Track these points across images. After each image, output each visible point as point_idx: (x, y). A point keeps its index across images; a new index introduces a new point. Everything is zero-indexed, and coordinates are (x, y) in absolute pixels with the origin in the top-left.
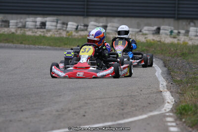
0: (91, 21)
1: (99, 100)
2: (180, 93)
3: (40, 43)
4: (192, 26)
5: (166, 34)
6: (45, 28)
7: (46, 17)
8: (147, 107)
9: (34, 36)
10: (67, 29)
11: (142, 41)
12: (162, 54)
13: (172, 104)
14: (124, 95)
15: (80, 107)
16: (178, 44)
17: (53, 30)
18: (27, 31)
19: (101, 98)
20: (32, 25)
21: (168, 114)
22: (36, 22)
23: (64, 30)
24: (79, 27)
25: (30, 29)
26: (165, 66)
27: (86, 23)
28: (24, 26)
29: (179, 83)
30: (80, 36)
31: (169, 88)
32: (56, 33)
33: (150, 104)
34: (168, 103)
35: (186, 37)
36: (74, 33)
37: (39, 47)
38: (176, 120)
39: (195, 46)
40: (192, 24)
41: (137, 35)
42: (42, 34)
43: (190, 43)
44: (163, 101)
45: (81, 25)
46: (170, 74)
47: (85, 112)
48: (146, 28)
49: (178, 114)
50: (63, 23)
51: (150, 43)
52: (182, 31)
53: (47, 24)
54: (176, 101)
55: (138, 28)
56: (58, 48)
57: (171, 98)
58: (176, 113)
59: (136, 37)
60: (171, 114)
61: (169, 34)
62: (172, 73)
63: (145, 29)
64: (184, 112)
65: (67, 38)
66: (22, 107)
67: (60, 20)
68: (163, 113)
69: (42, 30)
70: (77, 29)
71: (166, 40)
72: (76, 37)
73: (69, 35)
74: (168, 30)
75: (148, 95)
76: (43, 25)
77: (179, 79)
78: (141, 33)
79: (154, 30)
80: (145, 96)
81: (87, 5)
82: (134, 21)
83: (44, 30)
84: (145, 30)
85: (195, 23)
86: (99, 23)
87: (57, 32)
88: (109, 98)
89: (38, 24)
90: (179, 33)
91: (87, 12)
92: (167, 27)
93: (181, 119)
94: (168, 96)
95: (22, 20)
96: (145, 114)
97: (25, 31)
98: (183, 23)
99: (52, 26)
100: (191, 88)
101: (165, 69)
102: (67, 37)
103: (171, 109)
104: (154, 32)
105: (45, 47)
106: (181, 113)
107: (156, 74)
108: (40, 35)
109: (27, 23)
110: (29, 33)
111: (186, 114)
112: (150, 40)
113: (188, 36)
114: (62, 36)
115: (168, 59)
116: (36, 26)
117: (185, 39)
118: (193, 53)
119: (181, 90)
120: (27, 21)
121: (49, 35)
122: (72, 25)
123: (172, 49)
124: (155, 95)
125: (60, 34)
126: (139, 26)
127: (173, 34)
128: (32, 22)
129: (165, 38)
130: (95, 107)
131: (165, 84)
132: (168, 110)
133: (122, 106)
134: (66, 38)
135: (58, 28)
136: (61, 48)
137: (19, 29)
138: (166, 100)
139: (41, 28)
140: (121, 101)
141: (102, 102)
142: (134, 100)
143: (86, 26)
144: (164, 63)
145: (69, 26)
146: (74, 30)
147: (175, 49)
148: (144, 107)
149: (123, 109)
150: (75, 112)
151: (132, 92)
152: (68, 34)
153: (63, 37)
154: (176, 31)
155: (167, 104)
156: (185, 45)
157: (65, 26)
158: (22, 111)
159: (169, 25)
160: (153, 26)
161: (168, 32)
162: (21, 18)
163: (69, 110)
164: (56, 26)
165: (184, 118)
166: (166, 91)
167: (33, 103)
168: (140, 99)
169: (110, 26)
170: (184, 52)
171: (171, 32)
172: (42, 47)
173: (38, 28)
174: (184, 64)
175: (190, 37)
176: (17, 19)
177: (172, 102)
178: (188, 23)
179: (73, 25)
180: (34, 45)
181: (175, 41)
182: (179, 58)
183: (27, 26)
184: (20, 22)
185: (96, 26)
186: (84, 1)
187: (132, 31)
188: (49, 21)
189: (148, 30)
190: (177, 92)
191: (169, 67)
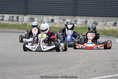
0: (79, 19)
6: (53, 22)
11: (107, 30)
17: (58, 24)
22: (49, 19)
24: (72, 22)
32: (60, 25)
42: (53, 25)
48: (109, 22)
50: (63, 20)
55: (103, 22)
63: (108, 23)
67: (62, 18)
76: (52, 21)
78: (106, 25)
79: (113, 24)
82: (101, 19)
84: (108, 24)
86: (83, 20)
87: (60, 24)
89: (50, 20)
95: (41, 18)
99: (57, 21)
109: (44, 20)
112: (112, 29)
116: (48, 21)
120: (44, 19)
121: (56, 26)
125: (62, 25)
128: (46, 19)
135: (61, 22)
137: (40, 23)
139: (52, 22)
143: (76, 21)
160: (113, 21)
164: (60, 21)
169: (89, 21)
173: (50, 22)
176: (38, 18)
184: (40, 19)
185: (81, 21)
186: (74, 8)
187: (101, 24)
188: (56, 19)
189: (110, 24)
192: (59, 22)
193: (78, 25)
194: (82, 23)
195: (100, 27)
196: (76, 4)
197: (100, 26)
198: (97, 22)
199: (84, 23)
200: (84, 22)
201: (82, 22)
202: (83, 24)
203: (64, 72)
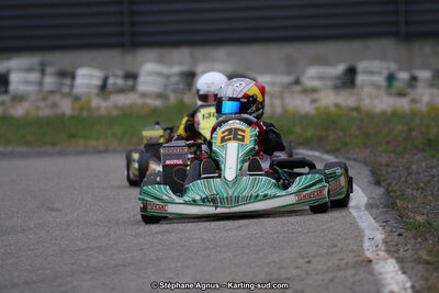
0: (146, 61)
2: (427, 263)
5: (375, 85)
6: (6, 92)
7: (9, 59)
10: (78, 90)
11: (302, 112)
12: (366, 146)
16: (414, 114)
17: (33, 97)
23: (64, 95)
24: (111, 81)
26: (378, 183)
27: (131, 68)
29: (422, 232)
30: (116, 107)
31: (392, 250)
32: (42, 104)
35: (435, 91)
36: (95, 102)
41: (286, 95)
45: (116, 76)
46: (394, 205)
48: (313, 71)
50: (62, 74)
51: (329, 114)
52: (424, 75)
53: (14, 78)
54: (418, 287)
55: (289, 74)
56: (49, 149)
57: (402, 277)
59: (282, 98)
61: (384, 84)
62: (399, 203)
63: (312, 75)
65: (76, 119)
67: (51, 64)
70: (103, 86)
71: (376, 102)
72: (103, 112)
73: (82, 109)
74: (380, 73)
75: (331, 275)
77: (420, 219)
78: (298, 88)
79: (338, 78)
80: (319, 277)
81: (132, 13)
83: (6, 98)
84: (312, 78)
86: (170, 63)
87: (44, 99)
90: (414, 79)
91: (131, 34)
92: (376, 65)
94: (391, 273)
99: (27, 82)
101: (379, 191)
102: (76, 113)
104: (339, 81)
105: (9, 148)
107: (352, 208)
112: (326, 108)
114: (59, 111)
115: (384, 161)
117: (431, 96)
119: (430, 252)
121: (19, 111)
122: (87, 78)
124: (350, 272)
125: (54, 105)
126: (290, 66)
127: (397, 84)
129: (372, 96)
131: (379, 236)
134: (72, 117)
135: (47, 88)
136: (58, 148)
138: (384, 286)
143: (132, 76)
144: (373, 173)
145: (79, 81)
146: (94, 91)
147: (406, 128)
151: (282, 268)
152: (77, 105)
153: (64, 115)
154: (404, 76)
156: (434, 114)
157: (67, 81)
159: (383, 58)
160: (333, 65)
161: (380, 79)
164: (41, 84)
166: (385, 259)
170: (432, 136)
171: (391, 78)
174: (434, 171)
177: (405, 289)
179: (91, 76)
181: (403, 104)
182: (420, 156)
185: (160, 74)
186: (120, 3)
188: (20, 70)
189: (321, 78)
190: (419, 261)
191: (389, 185)
192: (36, 88)
193: (144, 95)
194: (166, 86)
199: (176, 84)
201: (168, 77)
202: (175, 91)
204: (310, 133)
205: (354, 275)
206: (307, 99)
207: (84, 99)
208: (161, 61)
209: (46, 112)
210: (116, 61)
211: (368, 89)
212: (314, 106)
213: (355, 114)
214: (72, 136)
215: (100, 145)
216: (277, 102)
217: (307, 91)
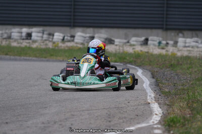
0: (78, 32)
1: (86, 112)
2: (168, 105)
3: (26, 54)
4: (181, 37)
5: (154, 45)
6: (31, 39)
7: (32, 28)
8: (134, 119)
9: (20, 47)
10: (54, 40)
11: (129, 52)
12: (150, 65)
13: (160, 115)
14: (111, 107)
15: (66, 119)
16: (166, 55)
17: (39, 41)
18: (13, 42)
19: (88, 110)
20: (17, 36)
21: (155, 126)
22: (21, 33)
23: (50, 41)
24: (66, 38)
25: (15, 40)
26: (153, 78)
27: (73, 34)
28: (9, 37)
29: (167, 95)
30: (67, 46)
31: (157, 100)
32: (42, 44)
33: (137, 116)
34: (156, 114)
35: (174, 48)
36: (60, 44)
37: (25, 58)
38: (164, 132)
39: (184, 57)
40: (181, 35)
41: (124, 46)
42: (28, 45)
43: (179, 54)
44: (151, 113)
45: (67, 36)
46: (158, 85)
47: (72, 124)
48: (134, 39)
49: (166, 126)
50: (50, 34)
51: (138, 54)
52: (171, 42)
53: (34, 35)
54: (165, 113)
55: (126, 39)
56: (44, 59)
57: (159, 109)
58: (164, 125)
59: (123, 48)
60: (159, 126)
61: (157, 44)
62: (160, 85)
63: (133, 40)
64: (172, 124)
65: (53, 50)
66: (7, 119)
67: (46, 31)
68: (150, 125)
69: (27, 41)
70: (63, 39)
71: (154, 50)
72: (62, 48)
73: (56, 46)
74: (156, 41)
75: (136, 107)
76: (28, 36)
77: (167, 90)
78: (128, 44)
79: (142, 41)
80: (132, 108)
81: (74, 15)
82: (122, 32)
83: (30, 41)
84: (133, 41)
85: (183, 34)
86: (86, 33)
87: (43, 42)
88: (96, 110)
89: (24, 34)
90: (167, 43)
91: (74, 22)
92: (155, 38)
93: (169, 131)
94: (156, 107)
95: (7, 31)
96: (133, 126)
97: (10, 42)
98: (172, 34)
99: (38, 36)
100: (180, 100)
101: (154, 80)
102: (54, 47)
103: (159, 120)
104: (142, 43)
105: (31, 58)
106: (169, 125)
107: (144, 85)
108: (26, 46)
109: (13, 34)
110: (14, 44)
111: (174, 125)
112: (138, 51)
113: (176, 47)
114: (48, 47)
115: (156, 70)
116: (21, 36)
117: (173, 50)
118: (181, 64)
120: (13, 32)
121: (34, 46)
122: (58, 36)
123: (160, 60)
124: (142, 106)
125: (46, 45)
126: (126, 37)
127: (162, 45)
128: (17, 32)
129: (153, 49)
130: (82, 119)
131: (153, 95)
132: (156, 122)
133: (110, 118)
135: (44, 38)
136: (47, 59)
137: (5, 40)
138: (153, 112)
139: (27, 39)
140: (109, 113)
141: (88, 114)
142: (122, 112)
143: (73, 37)
144: (152, 74)
145: (55, 37)
146: (60, 41)
147: (164, 60)
148: (131, 119)
149: (110, 121)
150: (60, 125)
151: (120, 104)
152: (54, 45)
153: (49, 48)
154: (164, 42)
155: (155, 116)
156: (174, 56)
157: (51, 37)
158: (7, 123)
159: (158, 36)
160: (141, 37)
161: (156, 43)
162: (6, 29)
163: (55, 123)
164: (42, 37)
165: (172, 130)
166: (154, 103)
167: (19, 115)
168: (128, 111)
169: (97, 37)
170: (172, 63)
171: (160, 43)
172: (28, 58)
173: (23, 39)
174: (172, 75)
175: (178, 48)
176: (2, 30)
177: (160, 113)
178: (176, 34)
179: (60, 36)
180: (20, 56)
181: (164, 52)
182: (168, 69)
183: (12, 37)
184: (6, 33)
185: (83, 37)
186: (71, 12)
187: (120, 42)
188: (35, 32)
189: (136, 41)
190: (165, 104)
191: (157, 78)
192: (41, 38)
193: (77, 43)
194: (84, 41)
195: (118, 47)
196: (75, 5)
197: (116, 45)
198: (113, 39)
199: (87, 40)
200: (87, 38)
201: (85, 37)
203: (12, 130)
204: (132, 59)
205: (143, 108)
206: (131, 48)
207: (57, 43)
208: (83, 32)
209: (43, 47)
210: (68, 31)
211: (152, 46)
212: (134, 50)
213: (147, 54)
214: (52, 55)
215: (61, 59)
216: (121, 48)
217: (131, 45)
